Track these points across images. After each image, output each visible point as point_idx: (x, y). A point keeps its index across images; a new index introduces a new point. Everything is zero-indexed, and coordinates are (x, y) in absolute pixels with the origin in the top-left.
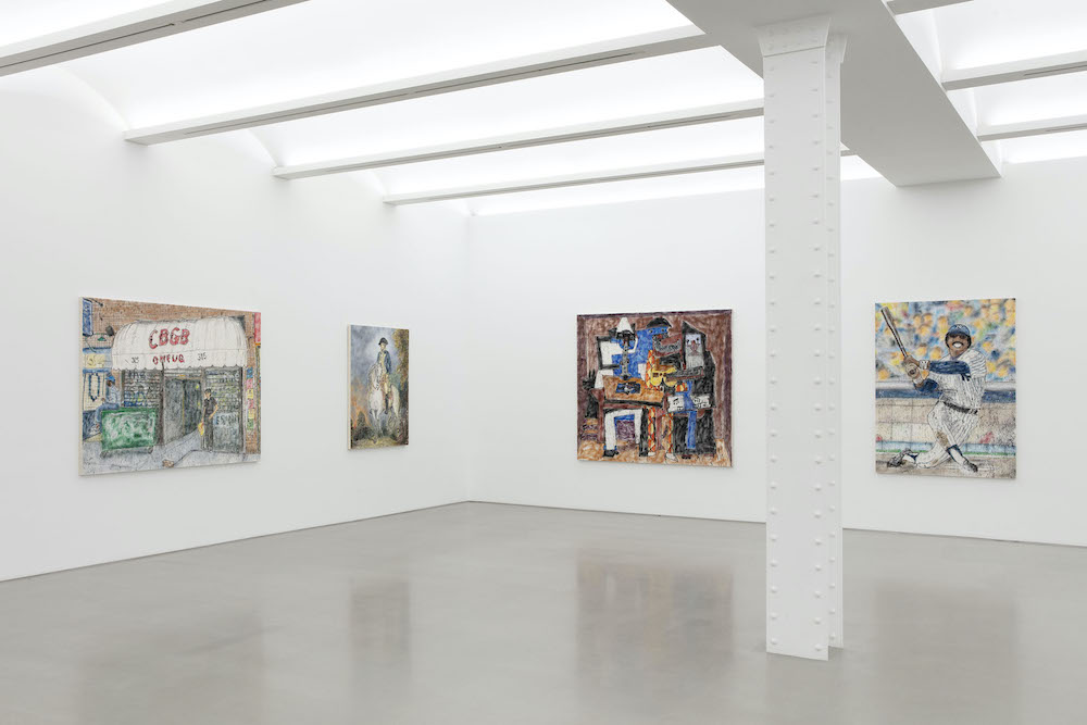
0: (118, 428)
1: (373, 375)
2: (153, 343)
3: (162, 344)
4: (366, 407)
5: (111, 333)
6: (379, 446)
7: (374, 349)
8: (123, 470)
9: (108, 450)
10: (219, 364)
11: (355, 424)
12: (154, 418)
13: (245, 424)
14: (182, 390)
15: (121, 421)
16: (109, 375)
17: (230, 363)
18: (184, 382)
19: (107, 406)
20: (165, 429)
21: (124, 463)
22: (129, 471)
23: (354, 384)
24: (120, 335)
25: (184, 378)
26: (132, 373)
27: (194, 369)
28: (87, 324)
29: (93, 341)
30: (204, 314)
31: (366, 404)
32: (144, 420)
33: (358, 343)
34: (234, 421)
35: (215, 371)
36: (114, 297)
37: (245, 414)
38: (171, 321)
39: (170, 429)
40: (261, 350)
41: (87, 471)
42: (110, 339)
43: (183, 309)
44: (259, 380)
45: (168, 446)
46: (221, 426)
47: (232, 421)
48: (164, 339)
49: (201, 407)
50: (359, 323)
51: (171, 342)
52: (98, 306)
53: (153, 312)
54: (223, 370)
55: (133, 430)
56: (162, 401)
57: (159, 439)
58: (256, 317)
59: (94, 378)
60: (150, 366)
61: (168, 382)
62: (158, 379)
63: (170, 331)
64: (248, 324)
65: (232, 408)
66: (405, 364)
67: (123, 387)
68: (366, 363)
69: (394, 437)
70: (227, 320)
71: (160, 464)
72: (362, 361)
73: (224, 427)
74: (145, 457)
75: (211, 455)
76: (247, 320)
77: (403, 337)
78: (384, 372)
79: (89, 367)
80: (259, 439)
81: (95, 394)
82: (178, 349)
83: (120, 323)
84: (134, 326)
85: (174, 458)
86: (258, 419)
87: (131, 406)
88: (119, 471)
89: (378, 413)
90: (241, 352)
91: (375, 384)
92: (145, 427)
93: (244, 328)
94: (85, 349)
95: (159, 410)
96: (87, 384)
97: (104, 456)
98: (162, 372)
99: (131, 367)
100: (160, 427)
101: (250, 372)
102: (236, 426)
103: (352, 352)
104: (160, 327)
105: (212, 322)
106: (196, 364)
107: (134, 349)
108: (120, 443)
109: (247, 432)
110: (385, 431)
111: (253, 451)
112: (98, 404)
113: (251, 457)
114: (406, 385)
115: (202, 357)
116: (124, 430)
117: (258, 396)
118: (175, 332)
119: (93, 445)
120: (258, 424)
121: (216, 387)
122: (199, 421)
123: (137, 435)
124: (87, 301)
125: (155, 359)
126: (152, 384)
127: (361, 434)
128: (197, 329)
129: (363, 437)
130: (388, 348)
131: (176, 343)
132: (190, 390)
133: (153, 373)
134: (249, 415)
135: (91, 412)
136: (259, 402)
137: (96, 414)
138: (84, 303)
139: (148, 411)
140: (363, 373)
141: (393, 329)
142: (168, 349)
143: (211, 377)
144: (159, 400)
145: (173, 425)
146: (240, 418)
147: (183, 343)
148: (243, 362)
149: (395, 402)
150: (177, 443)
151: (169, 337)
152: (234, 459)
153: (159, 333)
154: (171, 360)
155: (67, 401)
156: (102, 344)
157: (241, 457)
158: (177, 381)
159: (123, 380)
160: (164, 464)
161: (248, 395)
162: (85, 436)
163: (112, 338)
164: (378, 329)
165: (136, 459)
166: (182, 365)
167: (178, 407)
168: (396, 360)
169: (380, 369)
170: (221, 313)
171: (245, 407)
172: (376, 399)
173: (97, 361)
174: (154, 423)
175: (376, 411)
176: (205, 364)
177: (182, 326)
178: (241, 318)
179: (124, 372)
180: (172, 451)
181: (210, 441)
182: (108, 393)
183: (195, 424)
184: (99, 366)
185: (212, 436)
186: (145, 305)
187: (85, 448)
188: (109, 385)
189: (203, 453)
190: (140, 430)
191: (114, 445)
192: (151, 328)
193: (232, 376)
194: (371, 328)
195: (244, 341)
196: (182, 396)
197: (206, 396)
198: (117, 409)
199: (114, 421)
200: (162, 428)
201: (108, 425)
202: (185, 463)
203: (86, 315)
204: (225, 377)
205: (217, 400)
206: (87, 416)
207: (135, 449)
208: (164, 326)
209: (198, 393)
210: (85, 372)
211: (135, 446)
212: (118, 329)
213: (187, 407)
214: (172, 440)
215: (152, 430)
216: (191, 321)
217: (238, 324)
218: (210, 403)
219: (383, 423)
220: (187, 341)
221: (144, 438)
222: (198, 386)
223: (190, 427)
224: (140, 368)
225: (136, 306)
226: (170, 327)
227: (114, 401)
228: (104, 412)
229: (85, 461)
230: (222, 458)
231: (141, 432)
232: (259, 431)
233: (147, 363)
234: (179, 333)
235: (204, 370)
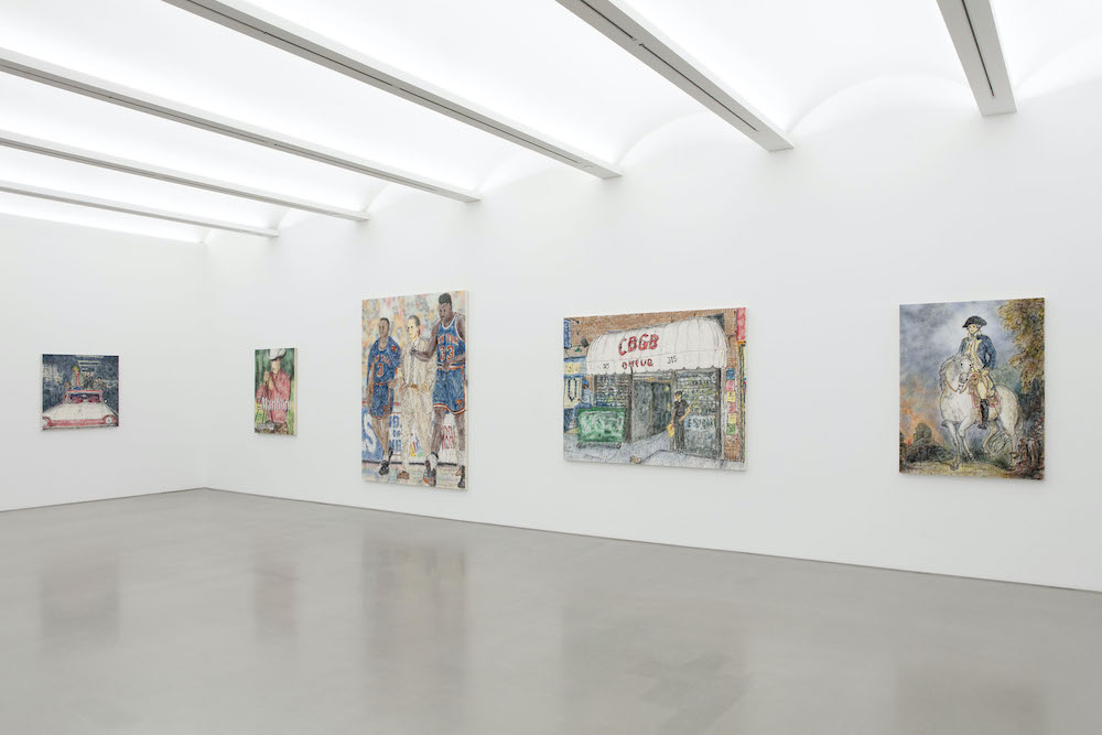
0: (591, 424)
1: (949, 373)
2: (623, 350)
3: (631, 350)
4: (932, 417)
5: (586, 344)
6: (965, 474)
7: (952, 335)
8: (594, 460)
9: (582, 442)
10: (692, 366)
11: (910, 439)
12: (623, 418)
13: (724, 429)
14: (651, 392)
15: (593, 419)
16: (584, 379)
17: (706, 364)
18: (653, 384)
19: (582, 405)
20: (633, 428)
21: (597, 455)
22: (599, 462)
23: (908, 385)
24: (593, 346)
25: (652, 380)
26: (603, 378)
27: (663, 372)
28: (567, 339)
29: (572, 353)
30: (673, 318)
31: (935, 412)
32: (613, 419)
33: (915, 328)
34: (709, 424)
35: (687, 373)
36: (588, 314)
37: (724, 420)
38: (639, 328)
39: (638, 428)
40: (744, 348)
41: (570, 460)
42: (584, 349)
43: (651, 316)
44: (743, 384)
45: (636, 444)
46: (693, 428)
47: (707, 424)
48: (632, 346)
49: (670, 408)
50: (916, 299)
51: (640, 348)
52: (575, 323)
53: (622, 322)
54: (697, 372)
55: (604, 426)
56: (630, 402)
57: (627, 436)
58: (739, 314)
59: (572, 382)
60: (620, 371)
61: (636, 384)
62: (628, 383)
63: (638, 338)
64: (730, 324)
65: (707, 411)
66: (1034, 352)
68: (934, 355)
69: (1003, 465)
70: (702, 321)
71: (628, 459)
72: (924, 352)
73: (697, 427)
74: (614, 451)
75: (681, 457)
76: (726, 317)
77: (1029, 316)
78: (978, 366)
79: (568, 373)
80: (743, 447)
81: (573, 396)
82: (647, 354)
83: (592, 336)
84: (605, 337)
85: (641, 455)
86: (741, 424)
87: (603, 406)
88: (590, 460)
89: (962, 427)
90: (719, 352)
91: (955, 384)
92: (614, 425)
93: (723, 327)
94: (566, 359)
95: (628, 411)
97: (580, 446)
98: (631, 376)
99: (602, 372)
100: (628, 426)
101: (730, 373)
102: (713, 430)
103: (903, 342)
104: (628, 335)
105: (684, 325)
106: (666, 367)
107: (606, 357)
108: (592, 437)
109: (727, 438)
110: (979, 454)
111: (735, 459)
112: (576, 403)
113: (730, 464)
114: (1038, 387)
115: (672, 359)
116: (596, 427)
117: (742, 398)
118: (644, 338)
119: (571, 437)
120: (742, 429)
121: (688, 390)
122: (669, 422)
123: (607, 432)
124: (567, 321)
125: (624, 365)
126: (621, 387)
127: (920, 453)
128: (666, 333)
129: (927, 458)
130: (985, 331)
131: (644, 348)
132: (660, 391)
133: (622, 377)
134: (729, 419)
136: (742, 406)
137: (574, 412)
138: (565, 322)
139: (617, 411)
140: (925, 370)
141: (1000, 301)
142: (637, 354)
143: (682, 379)
144: (627, 401)
145: (641, 424)
146: (718, 422)
147: (652, 348)
148: (720, 362)
149: (1007, 410)
150: (644, 442)
151: (638, 343)
152: (709, 464)
153: (628, 341)
154: (639, 364)
155: (556, 401)
156: (578, 354)
157: (718, 463)
158: (645, 384)
159: (596, 383)
160: (631, 460)
161: (728, 398)
162: (566, 429)
163: (586, 349)
164: (962, 305)
165: (606, 452)
166: (650, 369)
167: (646, 408)
168: (1008, 346)
169: (966, 364)
170: (694, 314)
171: (725, 411)
172: (959, 407)
173: (575, 368)
174: (622, 422)
175: (956, 425)
176: (675, 366)
177: (650, 332)
178: (719, 317)
179: (596, 377)
180: (641, 448)
181: (681, 443)
182: (583, 395)
183: (664, 425)
184: (575, 373)
185: (682, 439)
186: (614, 317)
187: (565, 437)
188: (584, 388)
189: (672, 454)
190: (610, 427)
191: (587, 438)
192: (620, 337)
193: (707, 378)
194: (942, 304)
195: (722, 340)
196: (651, 398)
197: (676, 399)
198: (591, 408)
199: (588, 418)
200: (630, 427)
201: (583, 421)
202: (653, 461)
203: (566, 332)
204: (698, 379)
205: (689, 402)
206: (567, 413)
207: (605, 443)
208: (633, 334)
209: (668, 395)
210: (565, 377)
211: (605, 441)
212: (591, 340)
213: (655, 409)
214: (640, 438)
215: (620, 428)
216: (660, 326)
217: (714, 323)
218: (681, 406)
219: (975, 442)
220: (655, 346)
221: (613, 434)
222: (667, 389)
223: (659, 428)
224: (610, 372)
225: (607, 319)
226: (638, 334)
227: (588, 401)
228: (580, 409)
229: (566, 449)
230: (694, 461)
231: (610, 429)
232: (743, 438)
233: (617, 369)
234: (648, 339)
235: (674, 373)
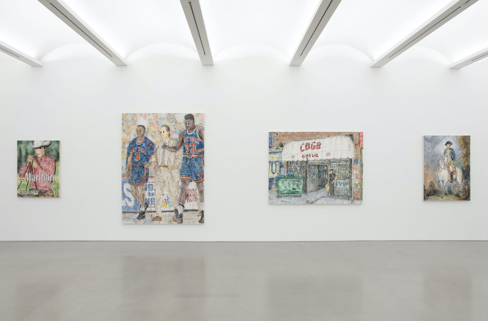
0: (284, 185)
1: (441, 162)
2: (302, 149)
3: (307, 149)
4: (435, 179)
5: (282, 146)
6: (446, 200)
7: (441, 148)
8: (287, 203)
9: (280, 195)
10: (338, 157)
11: (427, 187)
12: (302, 182)
13: (353, 186)
14: (317, 170)
15: (286, 183)
16: (281, 163)
17: (345, 157)
18: (318, 166)
19: (280, 176)
20: (308, 187)
21: (288, 200)
22: (289, 204)
23: (426, 167)
24: (286, 147)
25: (318, 164)
26: (292, 162)
27: (324, 160)
28: (270, 143)
29: (273, 150)
30: (329, 135)
31: (436, 177)
32: (297, 183)
33: (429, 145)
34: (346, 184)
35: (335, 161)
36: (283, 130)
37: (353, 182)
38: (311, 139)
39: (311, 187)
40: (363, 150)
41: (271, 203)
42: (281, 148)
43: (318, 133)
44: (362, 165)
45: (309, 194)
46: (338, 186)
48: (308, 147)
50: (430, 134)
51: (311, 148)
52: (276, 135)
53: (302, 136)
54: (340, 160)
55: (292, 186)
56: (306, 174)
57: (305, 191)
58: (360, 135)
59: (274, 165)
60: (301, 159)
61: (309, 166)
62: (305, 166)
63: (311, 144)
64: (356, 139)
65: (345, 178)
66: (467, 155)
67: (287, 168)
68: (435, 155)
69: (458, 195)
70: (343, 137)
71: (305, 202)
72: (432, 154)
73: (340, 186)
74: (298, 198)
75: (333, 199)
76: (354, 136)
77: (465, 141)
78: (450, 160)
79: (271, 160)
80: (362, 193)
81: (274, 171)
82: (315, 151)
83: (285, 142)
84: (293, 142)
85: (313, 199)
86: (361, 184)
87: (291, 177)
88: (285, 203)
89: (445, 182)
90: (351, 151)
91: (442, 166)
92: (298, 186)
93: (353, 140)
94: (270, 153)
95: (305, 179)
96: (271, 167)
97: (278, 197)
98: (307, 162)
99: (291, 160)
100: (305, 186)
101: (356, 161)
102: (348, 187)
103: (425, 150)
104: (305, 142)
105: (334, 138)
106: (325, 158)
107: (292, 152)
108: (285, 192)
109: (354, 190)
110: (450, 192)
111: (358, 199)
112: (276, 175)
113: (356, 201)
114: (468, 167)
115: (328, 154)
116: (287, 187)
117: (361, 172)
118: (314, 144)
119: (273, 192)
120: (361, 186)
121: (336, 168)
122: (326, 183)
123: (293, 189)
124: (271, 134)
125: (303, 156)
126: (302, 167)
127: (431, 193)
128: (325, 142)
129: (433, 195)
130: (452, 147)
131: (314, 149)
132: (322, 169)
133: (302, 162)
134: (355, 181)
135: (273, 179)
136: (361, 176)
137: (275, 179)
138: (269, 134)
139: (299, 179)
140: (432, 161)
141: (457, 136)
142: (310, 151)
143: (333, 164)
145: (312, 185)
146: (350, 183)
147: (318, 149)
148: (351, 155)
149: (459, 176)
150: (314, 193)
151: (310, 146)
152: (346, 202)
153: (305, 145)
154: (311, 156)
155: (264, 174)
156: (277, 150)
157: (350, 201)
158: (314, 165)
159: (287, 165)
160: (307, 202)
161: (355, 172)
162: (270, 188)
163: (282, 148)
164: (445, 137)
165: (293, 199)
166: (317, 158)
167: (315, 177)
168: (459, 153)
169: (446, 158)
170: (339, 133)
171: (353, 178)
172: (443, 175)
173: (275, 157)
174: (302, 184)
175: (443, 182)
176: (330, 157)
177: (317, 141)
178: (351, 135)
179: (288, 162)
180: (311, 196)
181: (332, 193)
182: (280, 171)
183: (324, 185)
184: (276, 160)
185: (333, 191)
186: (298, 133)
187: (270, 193)
188: (280, 167)
189: (328, 198)
190: (295, 187)
191: (283, 192)
192: (301, 143)
193: (345, 163)
194: (438, 136)
195: (352, 146)
196: (317, 172)
197: (330, 173)
198: (284, 177)
199: (283, 182)
200: (306, 186)
201: (280, 184)
202: (318, 202)
203: (270, 139)
204: (341, 163)
205: (336, 174)
206: (271, 180)
207: (293, 195)
208: (308, 141)
209: (326, 171)
210: (270, 162)
211: (293, 193)
212: (285, 144)
213: (320, 177)
214: (312, 191)
215: (301, 187)
216: (322, 138)
217: (349, 138)
218: (333, 176)
219: (449, 188)
220: (320, 147)
221: (297, 190)
222: (326, 168)
223: (321, 186)
224: (295, 160)
225: (294, 134)
226: (311, 142)
227: (283, 174)
228: (278, 179)
229: (270, 198)
230: (339, 201)
232: (362, 189)
233: (299, 158)
234: (316, 144)
235: (329, 160)
